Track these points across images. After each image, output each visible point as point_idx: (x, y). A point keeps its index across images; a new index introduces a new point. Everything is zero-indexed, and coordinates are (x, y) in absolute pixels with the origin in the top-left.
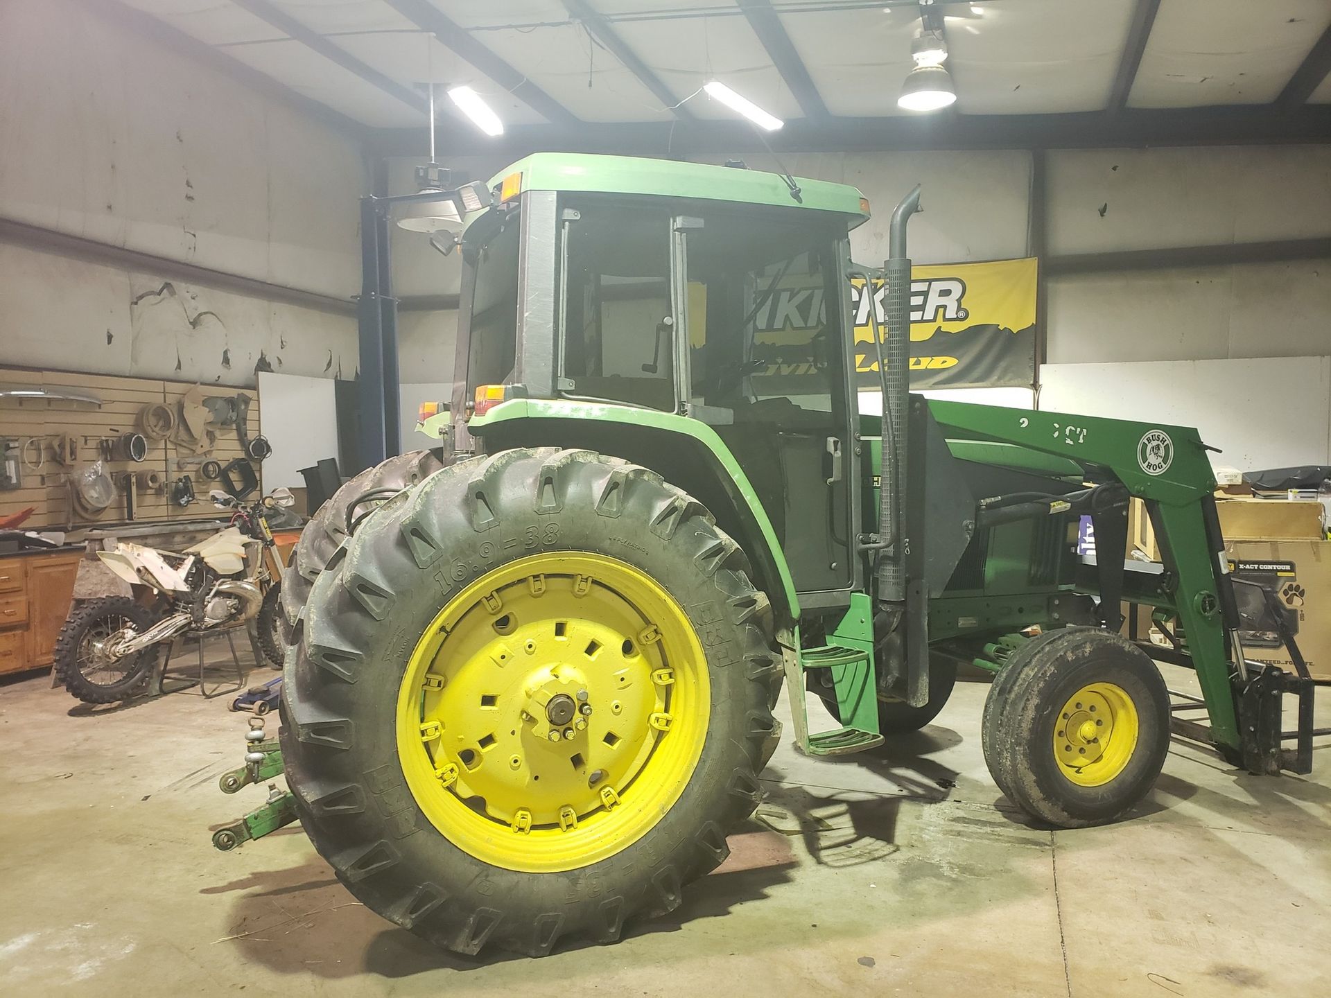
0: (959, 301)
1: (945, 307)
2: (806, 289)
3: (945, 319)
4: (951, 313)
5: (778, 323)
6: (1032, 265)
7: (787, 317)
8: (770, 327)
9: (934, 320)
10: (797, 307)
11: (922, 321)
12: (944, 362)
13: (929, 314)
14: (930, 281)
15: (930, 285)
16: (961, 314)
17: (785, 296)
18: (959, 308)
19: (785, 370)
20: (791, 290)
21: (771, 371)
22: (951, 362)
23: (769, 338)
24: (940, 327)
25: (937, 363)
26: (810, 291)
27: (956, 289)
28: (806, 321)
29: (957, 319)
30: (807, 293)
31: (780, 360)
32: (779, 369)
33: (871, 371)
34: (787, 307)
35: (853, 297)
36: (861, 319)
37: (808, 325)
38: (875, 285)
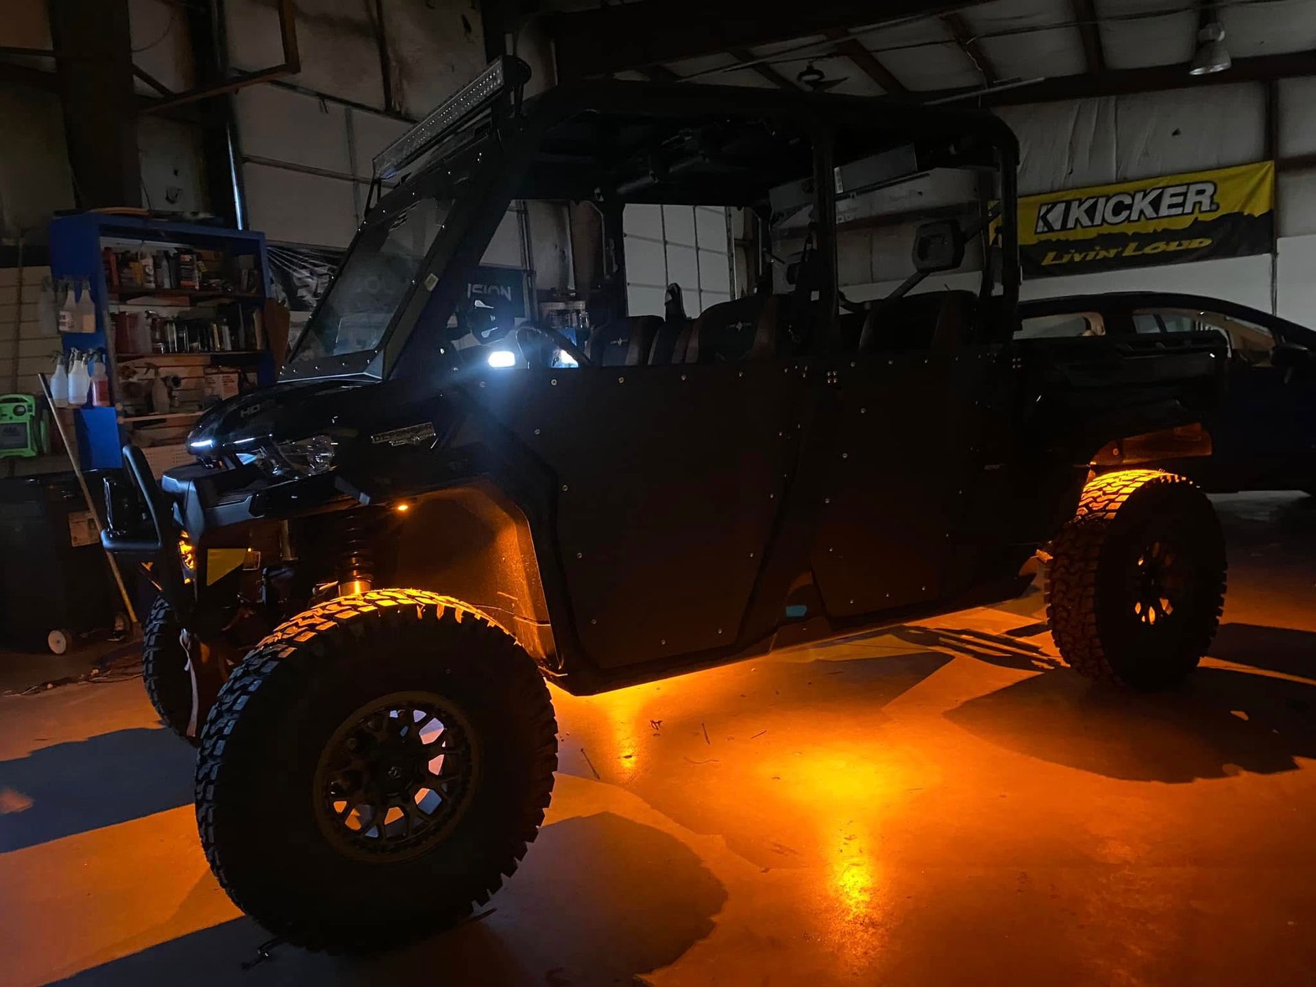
0: (1212, 197)
1: (1200, 203)
2: (1092, 198)
3: (1201, 212)
4: (1205, 207)
5: (1070, 224)
6: (1269, 165)
7: (1077, 220)
8: (1064, 226)
9: (1192, 213)
11: (1183, 214)
12: (1201, 243)
13: (1188, 209)
14: (1188, 184)
15: (1188, 189)
16: (1214, 207)
17: (1075, 204)
18: (1212, 202)
19: (1077, 258)
20: (1080, 200)
21: (1066, 259)
22: (1207, 242)
23: (1062, 236)
24: (1197, 218)
25: (1195, 244)
26: (1095, 200)
27: (1210, 189)
28: (1092, 219)
29: (1210, 211)
30: (1091, 201)
31: (1073, 251)
32: (1072, 257)
33: (1143, 254)
34: (1077, 212)
35: (1128, 201)
36: (1134, 217)
37: (1095, 224)
38: (1144, 191)
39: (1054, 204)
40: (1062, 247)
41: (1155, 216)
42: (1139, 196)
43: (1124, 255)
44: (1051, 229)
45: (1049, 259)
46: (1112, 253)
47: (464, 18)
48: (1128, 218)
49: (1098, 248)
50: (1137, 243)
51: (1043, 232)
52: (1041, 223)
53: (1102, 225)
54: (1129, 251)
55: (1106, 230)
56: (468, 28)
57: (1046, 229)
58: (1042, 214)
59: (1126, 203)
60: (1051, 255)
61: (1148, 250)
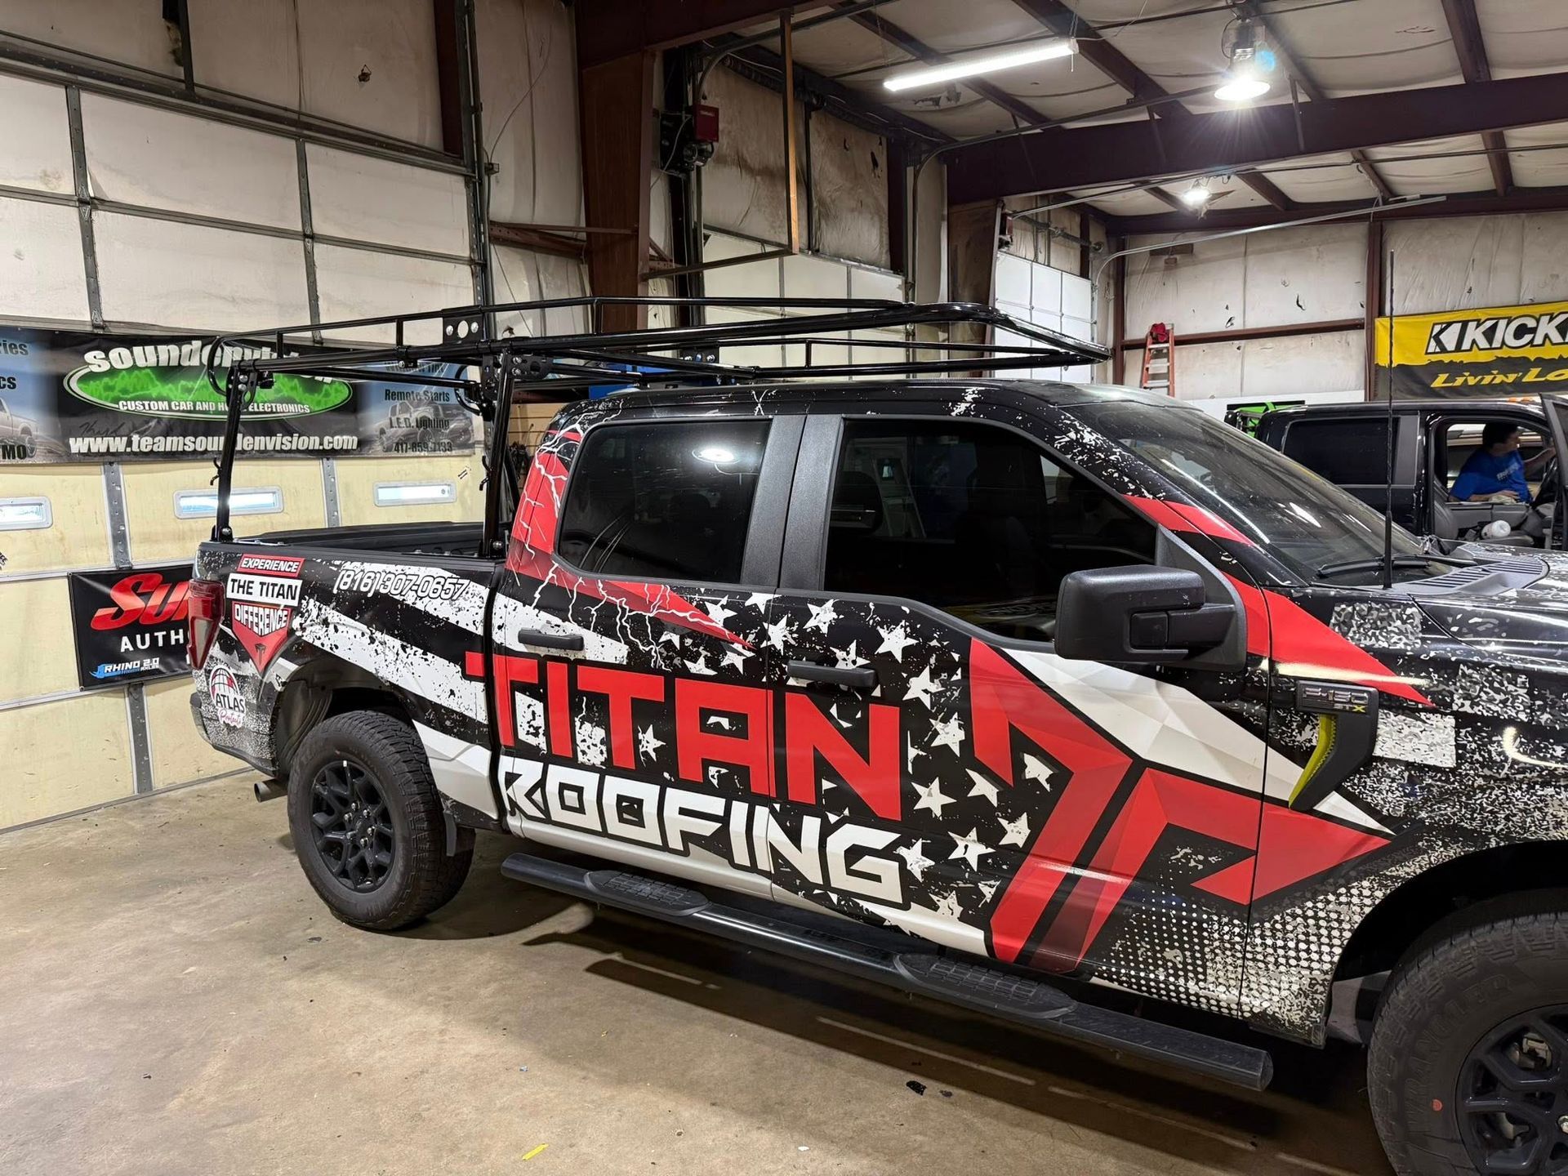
2: (1492, 319)
5: (1466, 345)
8: (1458, 348)
10: (1484, 333)
17: (1472, 325)
19: (1472, 381)
20: (1478, 320)
21: (1459, 381)
23: (1457, 358)
26: (1494, 321)
28: (1490, 341)
30: (1491, 323)
31: (1467, 374)
32: (1466, 380)
33: (1546, 380)
34: (1474, 333)
35: (1531, 323)
36: (1538, 340)
37: (1493, 346)
38: (1551, 315)
39: (1449, 324)
40: (1455, 369)
41: (1562, 341)
42: (1545, 319)
43: (1524, 380)
44: (1444, 350)
45: (1439, 382)
46: (1511, 378)
47: (872, 154)
48: (1531, 342)
49: (1495, 372)
50: (1539, 369)
51: (1434, 353)
52: (1433, 343)
53: (1501, 348)
54: (1531, 376)
55: (1504, 353)
56: (875, 164)
57: (1438, 350)
58: (1434, 334)
59: (1529, 326)
60: (1443, 377)
61: (1551, 377)
